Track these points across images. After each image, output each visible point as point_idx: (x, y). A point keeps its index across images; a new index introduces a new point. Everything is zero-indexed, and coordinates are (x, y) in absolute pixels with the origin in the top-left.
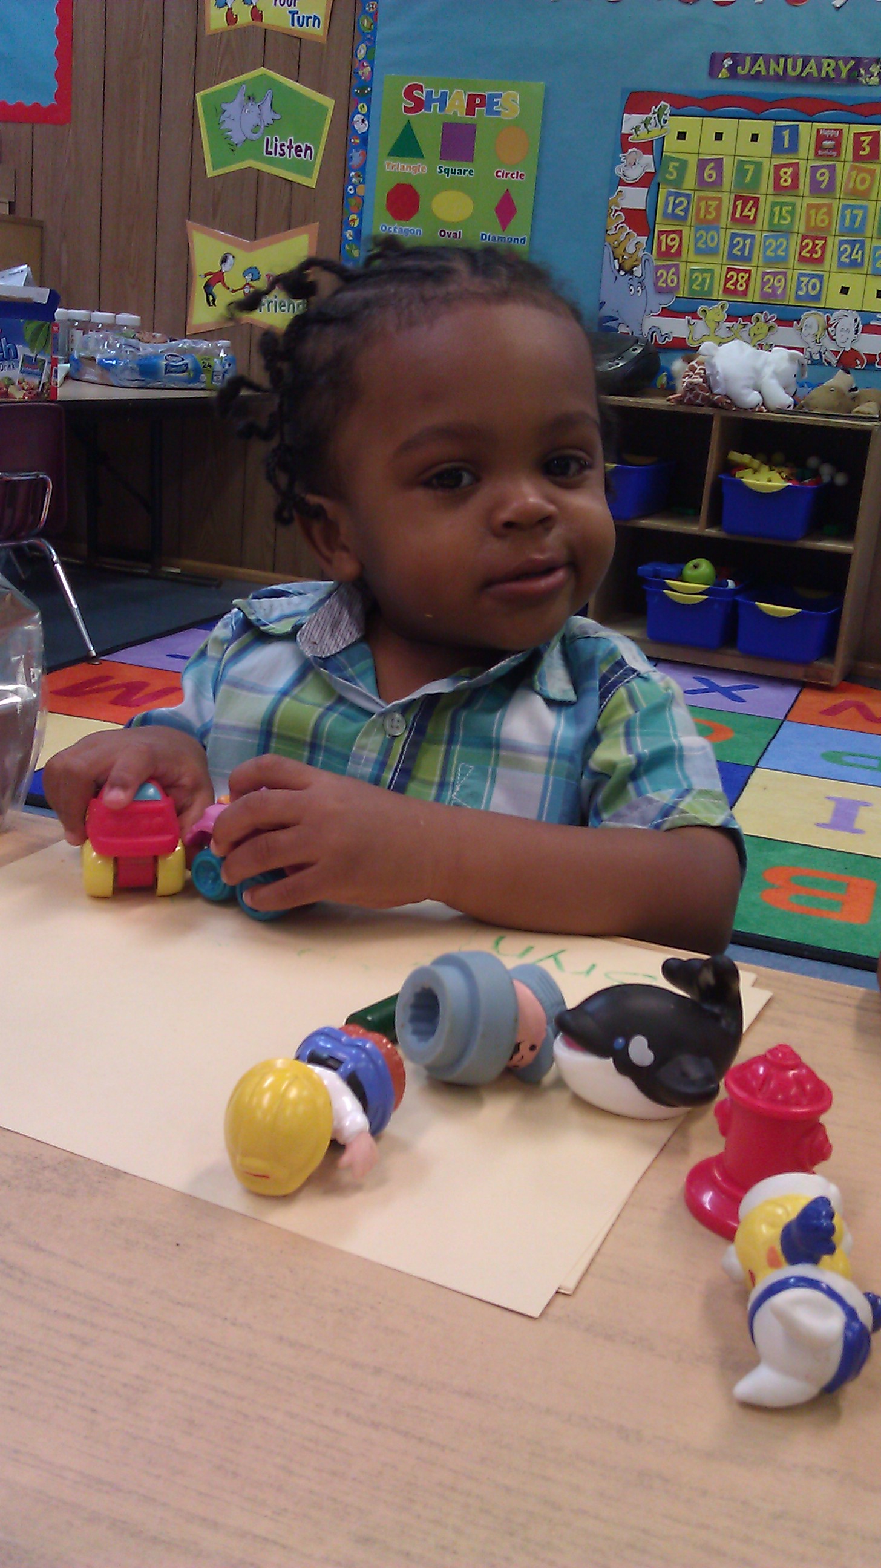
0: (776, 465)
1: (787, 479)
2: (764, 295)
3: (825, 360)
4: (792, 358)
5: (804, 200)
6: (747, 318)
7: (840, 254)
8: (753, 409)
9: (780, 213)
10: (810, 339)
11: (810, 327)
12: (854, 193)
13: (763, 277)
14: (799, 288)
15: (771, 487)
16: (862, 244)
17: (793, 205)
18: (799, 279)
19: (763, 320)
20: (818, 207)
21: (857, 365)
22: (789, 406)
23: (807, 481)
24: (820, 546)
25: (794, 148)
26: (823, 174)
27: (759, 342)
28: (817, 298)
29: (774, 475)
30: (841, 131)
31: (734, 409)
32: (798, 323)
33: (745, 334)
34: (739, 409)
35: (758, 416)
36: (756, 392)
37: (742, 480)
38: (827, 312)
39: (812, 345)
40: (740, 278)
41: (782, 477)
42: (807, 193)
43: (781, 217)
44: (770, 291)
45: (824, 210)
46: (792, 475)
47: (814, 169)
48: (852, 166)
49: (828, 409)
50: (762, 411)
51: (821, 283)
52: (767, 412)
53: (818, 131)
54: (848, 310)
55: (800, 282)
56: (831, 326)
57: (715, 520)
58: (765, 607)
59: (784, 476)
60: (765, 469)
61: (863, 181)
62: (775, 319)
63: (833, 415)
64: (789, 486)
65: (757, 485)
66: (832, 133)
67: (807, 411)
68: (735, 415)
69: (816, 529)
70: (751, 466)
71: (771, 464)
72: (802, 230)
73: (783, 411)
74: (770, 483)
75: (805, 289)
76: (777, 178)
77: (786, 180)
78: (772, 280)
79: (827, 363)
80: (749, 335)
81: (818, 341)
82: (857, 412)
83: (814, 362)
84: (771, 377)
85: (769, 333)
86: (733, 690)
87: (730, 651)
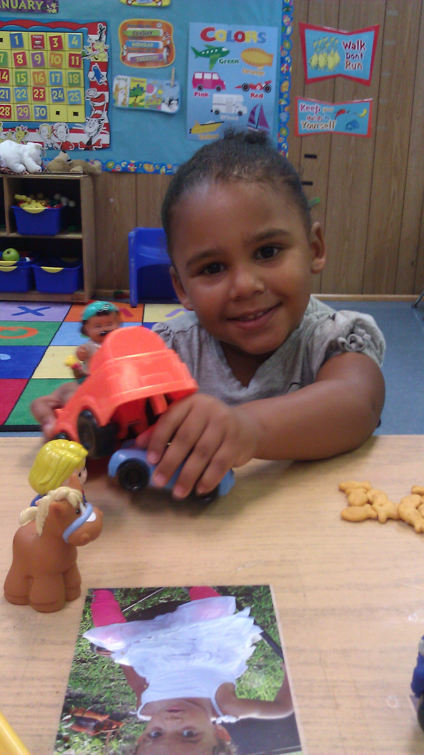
0: (40, 200)
1: (45, 206)
2: (19, 117)
3: (55, 147)
4: (37, 147)
5: (31, 71)
6: (13, 129)
7: (53, 96)
8: (22, 173)
9: (20, 77)
10: (46, 138)
11: (45, 131)
12: (53, 66)
13: (17, 109)
14: (36, 113)
15: (38, 210)
16: (62, 90)
17: (26, 72)
18: (35, 109)
19: (21, 130)
20: (38, 73)
21: (71, 149)
22: (39, 171)
23: (55, 206)
24: (67, 237)
25: (21, 45)
26: (37, 57)
27: (21, 141)
28: (45, 117)
29: (39, 204)
30: (43, 36)
31: (12, 174)
32: (38, 130)
33: (13, 137)
34: (15, 173)
35: (25, 176)
36: (21, 165)
37: (23, 208)
38: (52, 124)
39: (47, 140)
40: (6, 110)
41: (42, 205)
42: (31, 66)
43: (21, 79)
44: (22, 115)
45: (41, 74)
46: (47, 203)
47: (33, 55)
48: (51, 52)
49: (59, 170)
50: (26, 174)
51: (46, 110)
52: (29, 174)
53: (32, 36)
54: (61, 122)
55: (35, 111)
56: (54, 130)
57: (14, 229)
58: (46, 269)
59: (43, 205)
60: (34, 202)
61: (57, 60)
62: (27, 129)
63: (61, 173)
64: (46, 209)
65: (31, 210)
66: (39, 37)
67: (49, 172)
68: (14, 177)
69: (64, 229)
70: (27, 201)
71: (37, 199)
72: (33, 85)
73: (37, 173)
74: (37, 209)
75: (39, 114)
76: (16, 60)
77: (20, 61)
78: (22, 110)
79: (56, 148)
80: (16, 137)
81: (50, 138)
82: (72, 171)
83: (50, 148)
84: (28, 157)
85: (26, 136)
86: (38, 311)
87: (34, 292)
